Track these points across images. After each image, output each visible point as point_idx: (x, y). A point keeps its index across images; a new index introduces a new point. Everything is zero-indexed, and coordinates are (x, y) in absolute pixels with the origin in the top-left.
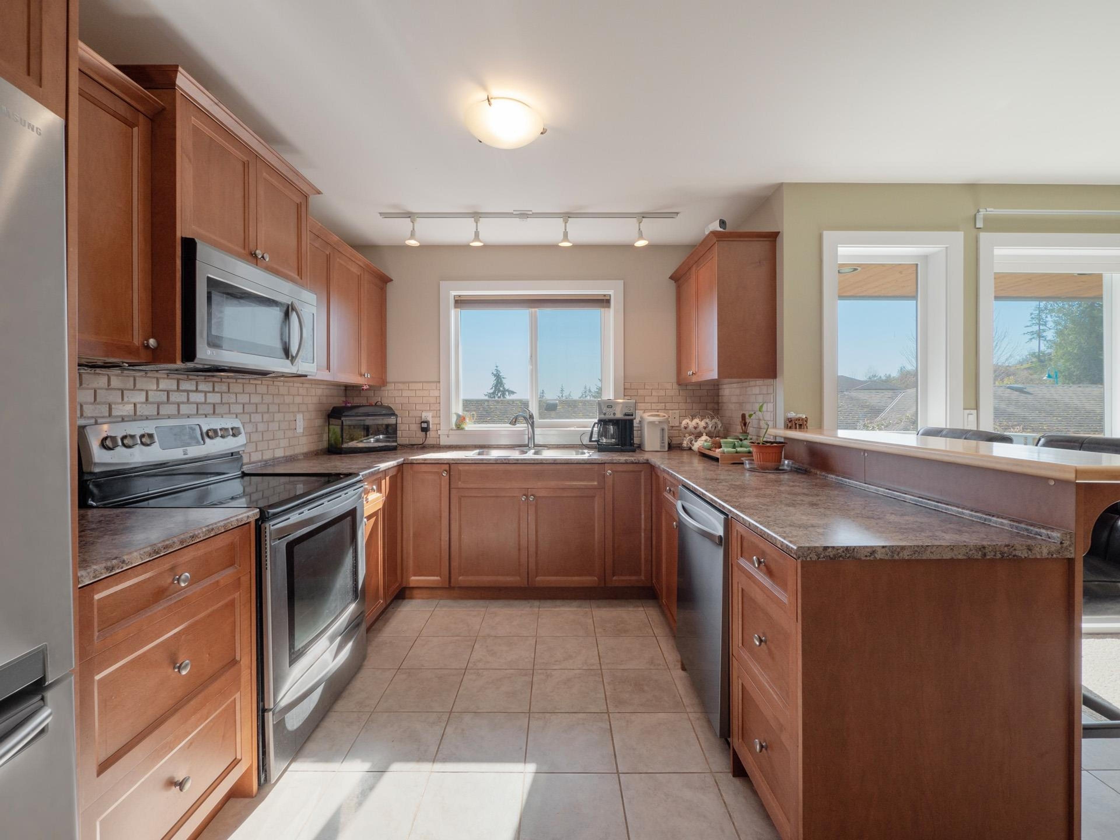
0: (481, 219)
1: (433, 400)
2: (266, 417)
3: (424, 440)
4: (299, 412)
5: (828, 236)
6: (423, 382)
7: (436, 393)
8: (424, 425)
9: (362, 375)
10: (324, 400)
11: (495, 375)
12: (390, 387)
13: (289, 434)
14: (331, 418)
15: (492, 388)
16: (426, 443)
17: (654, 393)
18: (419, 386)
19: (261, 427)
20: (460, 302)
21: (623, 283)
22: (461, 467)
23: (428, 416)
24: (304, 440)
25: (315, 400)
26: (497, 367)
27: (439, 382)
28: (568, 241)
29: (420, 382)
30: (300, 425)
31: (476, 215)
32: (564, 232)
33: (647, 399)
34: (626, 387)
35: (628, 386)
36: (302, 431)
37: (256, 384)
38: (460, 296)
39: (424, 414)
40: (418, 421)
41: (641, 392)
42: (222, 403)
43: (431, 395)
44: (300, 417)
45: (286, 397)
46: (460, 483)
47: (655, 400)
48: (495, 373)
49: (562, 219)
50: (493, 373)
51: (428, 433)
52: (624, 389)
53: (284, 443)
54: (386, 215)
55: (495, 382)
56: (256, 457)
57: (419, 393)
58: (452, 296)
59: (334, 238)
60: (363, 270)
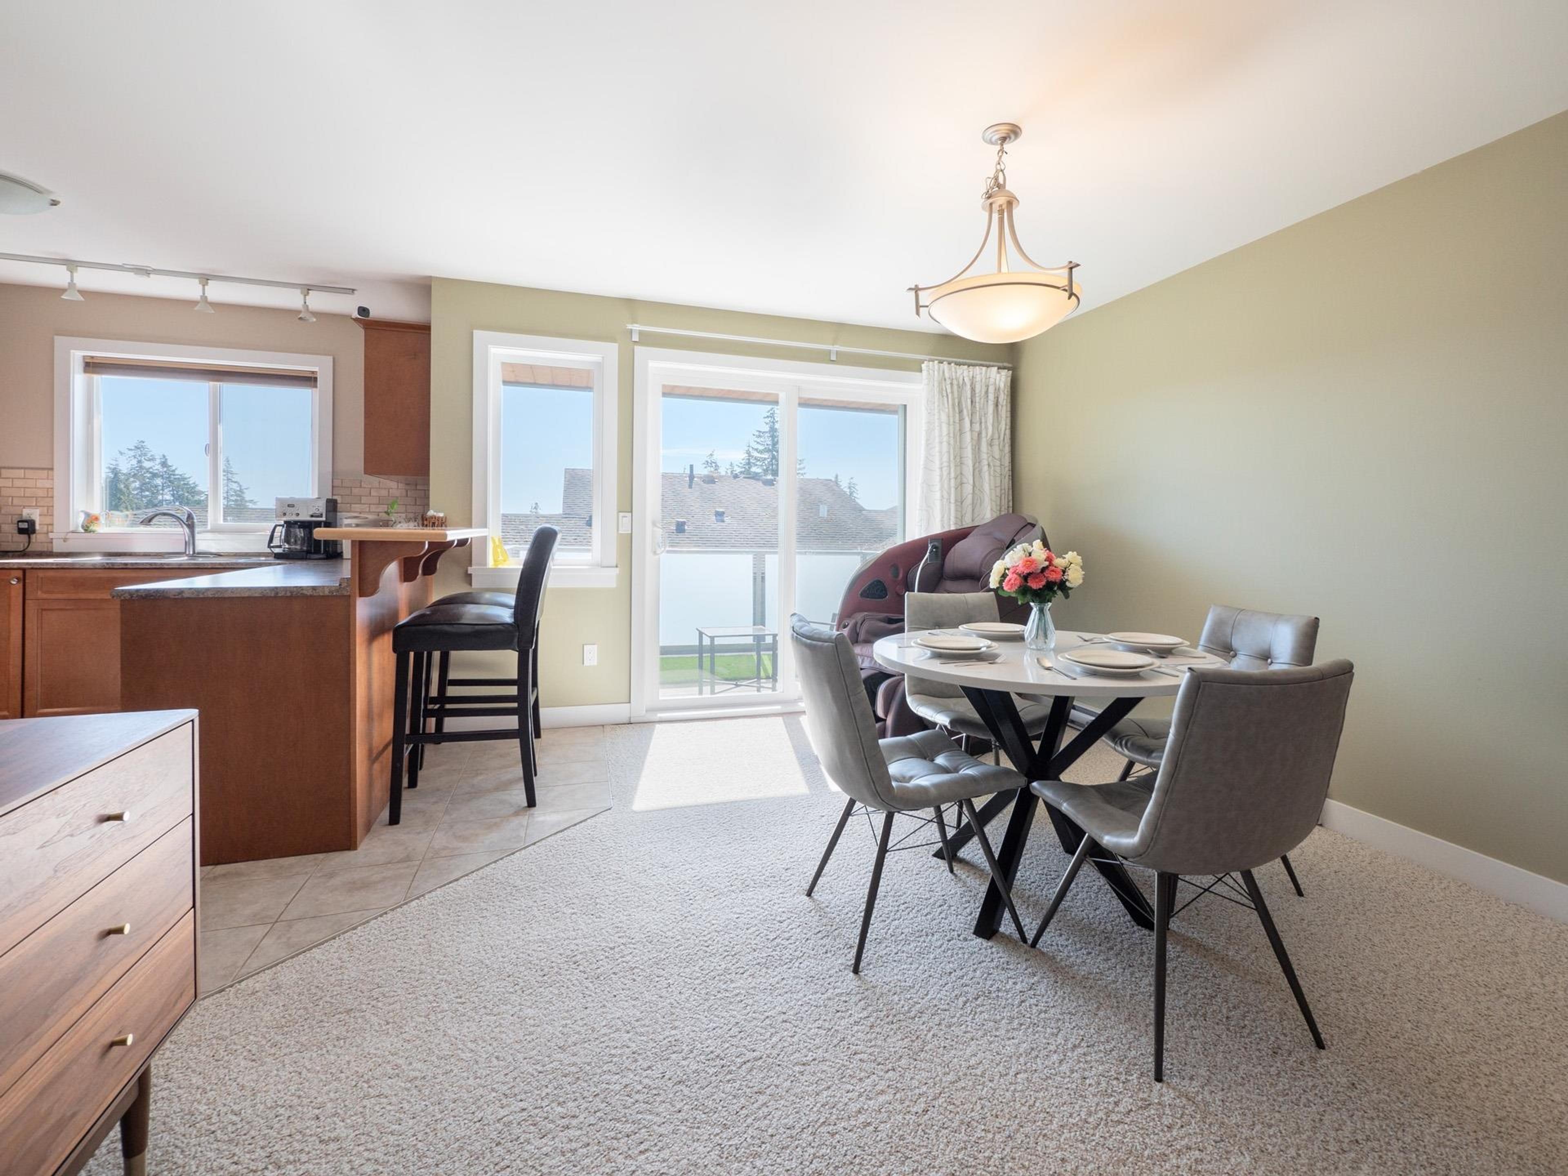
0: (79, 268)
1: (41, 493)
3: (26, 545)
5: (479, 335)
6: (25, 468)
7: (47, 483)
8: (25, 526)
16: (29, 549)
17: (373, 493)
18: (19, 473)
20: (92, 366)
21: (332, 360)
22: (41, 574)
23: (35, 514)
27: (52, 469)
29: (22, 468)
32: (202, 296)
33: (364, 500)
34: (335, 484)
35: (337, 483)
39: (26, 512)
40: (15, 520)
41: (356, 491)
43: (39, 485)
46: (39, 593)
47: (376, 501)
49: (198, 279)
51: (33, 536)
52: (333, 487)
57: (17, 483)
58: (77, 356)
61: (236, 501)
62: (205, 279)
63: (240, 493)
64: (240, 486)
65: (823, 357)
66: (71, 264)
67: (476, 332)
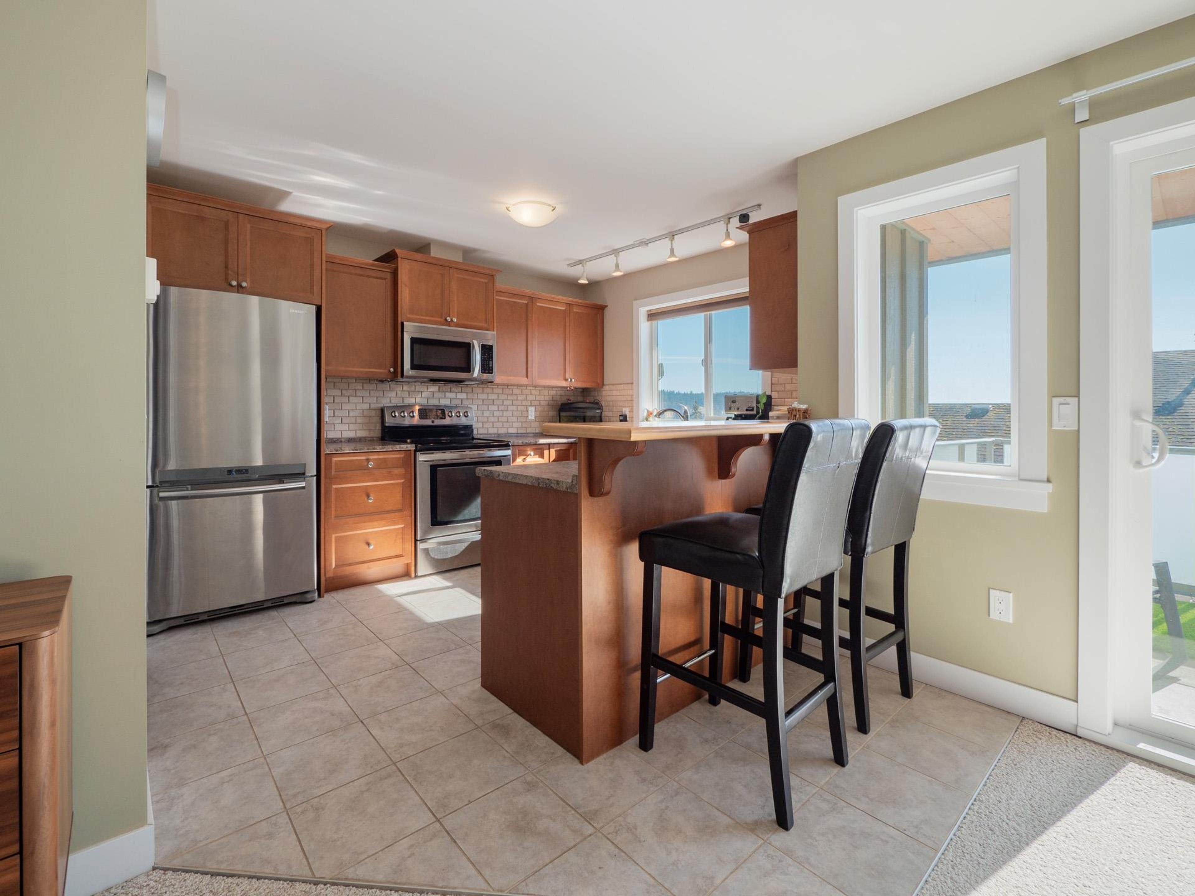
0: (620, 253)
1: (629, 398)
2: (501, 408)
4: (531, 406)
7: (631, 392)
9: (566, 380)
10: (558, 399)
12: (606, 388)
13: (523, 419)
14: (562, 411)
18: (622, 387)
19: (496, 414)
20: (654, 315)
23: (626, 410)
24: (536, 424)
25: (548, 398)
27: (633, 383)
28: (675, 256)
29: (623, 384)
30: (532, 414)
31: (616, 252)
32: (671, 249)
34: (773, 382)
36: (533, 418)
37: (493, 388)
38: (650, 310)
39: (624, 409)
40: (619, 415)
42: (467, 399)
43: (629, 394)
44: (532, 409)
45: (519, 396)
49: (667, 239)
53: (518, 425)
54: (571, 265)
58: (643, 312)
59: (528, 291)
60: (569, 305)
67: (840, 199)
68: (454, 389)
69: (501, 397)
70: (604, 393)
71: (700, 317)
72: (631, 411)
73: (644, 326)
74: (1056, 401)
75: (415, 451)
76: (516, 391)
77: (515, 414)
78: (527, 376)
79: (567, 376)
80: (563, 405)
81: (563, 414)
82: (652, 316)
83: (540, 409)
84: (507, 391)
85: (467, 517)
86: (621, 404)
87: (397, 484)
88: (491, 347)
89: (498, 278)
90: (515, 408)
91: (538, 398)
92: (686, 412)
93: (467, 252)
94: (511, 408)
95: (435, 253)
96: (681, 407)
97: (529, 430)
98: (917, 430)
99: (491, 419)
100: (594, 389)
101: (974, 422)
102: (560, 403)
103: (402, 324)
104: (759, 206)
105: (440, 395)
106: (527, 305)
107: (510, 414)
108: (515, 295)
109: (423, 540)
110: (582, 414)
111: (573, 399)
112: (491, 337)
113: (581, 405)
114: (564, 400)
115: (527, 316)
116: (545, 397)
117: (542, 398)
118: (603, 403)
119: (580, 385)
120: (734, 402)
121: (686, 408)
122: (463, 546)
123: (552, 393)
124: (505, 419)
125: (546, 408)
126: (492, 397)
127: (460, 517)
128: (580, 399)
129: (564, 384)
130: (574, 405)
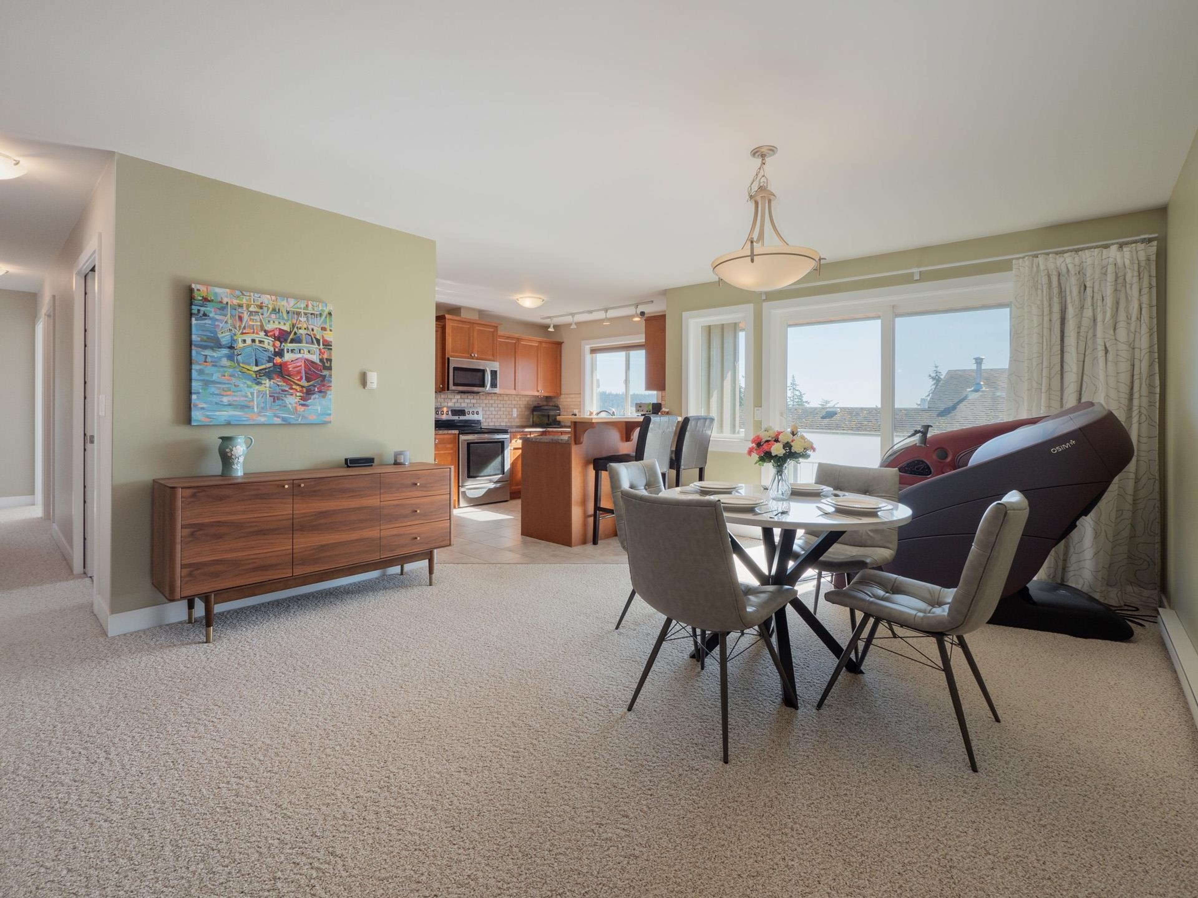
1: (578, 403)
9: (538, 391)
10: (531, 403)
11: (933, 378)
12: (562, 396)
13: (509, 416)
14: (533, 411)
15: (929, 395)
18: (573, 396)
19: (494, 413)
24: (517, 420)
25: (525, 403)
26: (936, 367)
30: (515, 413)
32: (606, 317)
36: (516, 415)
37: (495, 397)
38: (591, 347)
39: (575, 410)
42: (479, 403)
43: (578, 400)
44: (515, 410)
45: (509, 401)
48: (933, 375)
49: (604, 311)
50: (930, 376)
53: (506, 420)
54: (544, 318)
55: (934, 387)
56: (485, 424)
57: (574, 400)
58: (587, 348)
59: (517, 335)
60: (540, 342)
61: (798, 402)
62: (606, 310)
63: (800, 397)
64: (800, 392)
65: (907, 279)
66: (573, 315)
67: (683, 313)
68: (469, 397)
69: (497, 402)
70: (561, 400)
71: (622, 354)
72: (580, 412)
73: (588, 357)
74: (756, 408)
75: (459, 434)
76: (506, 398)
77: (505, 413)
78: (515, 389)
79: (539, 389)
80: (535, 407)
81: (535, 413)
82: (593, 351)
83: (520, 410)
84: (500, 398)
85: (486, 474)
86: (572, 406)
87: (449, 453)
88: (496, 372)
89: (500, 328)
90: (504, 409)
91: (519, 402)
92: (613, 413)
93: (481, 312)
94: (502, 409)
95: (464, 315)
96: (610, 410)
97: (513, 424)
98: (702, 420)
99: (491, 416)
100: (554, 397)
101: (826, 421)
102: (532, 406)
103: (448, 359)
104: (652, 301)
105: (462, 401)
106: (515, 343)
107: (502, 413)
108: (508, 338)
109: (462, 486)
110: (546, 414)
111: (541, 403)
112: (496, 366)
113: (546, 408)
114: (535, 404)
115: (515, 349)
116: (523, 402)
117: (521, 403)
118: (561, 407)
119: (546, 394)
120: (640, 407)
121: (614, 410)
122: (485, 490)
123: (527, 399)
124: (499, 417)
125: (524, 409)
126: (491, 402)
127: (482, 474)
128: (545, 403)
129: (537, 394)
130: (543, 408)
